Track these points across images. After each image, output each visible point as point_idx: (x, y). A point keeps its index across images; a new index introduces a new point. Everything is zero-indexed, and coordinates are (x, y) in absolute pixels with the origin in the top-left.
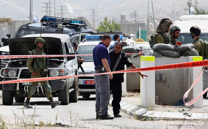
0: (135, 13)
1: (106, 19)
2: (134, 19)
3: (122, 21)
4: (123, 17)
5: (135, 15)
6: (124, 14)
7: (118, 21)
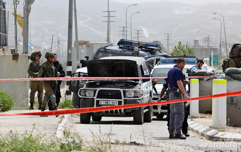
0: (208, 38)
1: (180, 43)
2: (207, 44)
3: (195, 46)
4: (196, 42)
5: (208, 39)
6: (197, 39)
7: (191, 45)
